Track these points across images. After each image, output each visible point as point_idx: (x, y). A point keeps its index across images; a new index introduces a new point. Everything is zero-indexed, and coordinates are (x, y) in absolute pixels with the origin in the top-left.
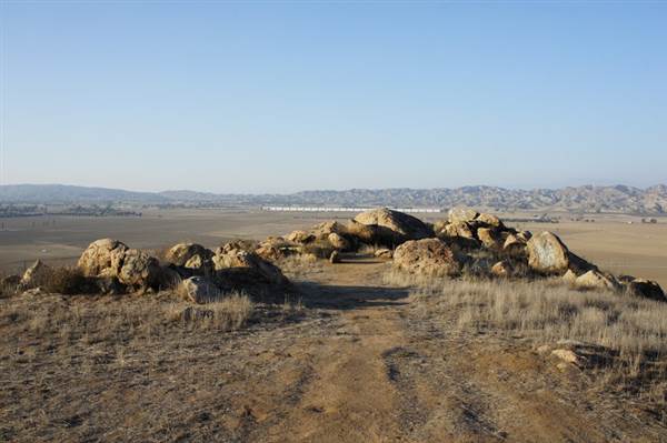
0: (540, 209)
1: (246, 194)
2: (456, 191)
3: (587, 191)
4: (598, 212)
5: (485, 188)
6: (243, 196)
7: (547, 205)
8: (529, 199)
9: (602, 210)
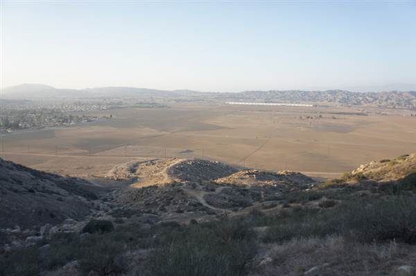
0: (365, 105)
1: (216, 92)
2: (324, 93)
3: (394, 94)
4: (394, 108)
5: (339, 91)
6: (215, 93)
7: (369, 102)
8: (361, 98)
9: (397, 107)
